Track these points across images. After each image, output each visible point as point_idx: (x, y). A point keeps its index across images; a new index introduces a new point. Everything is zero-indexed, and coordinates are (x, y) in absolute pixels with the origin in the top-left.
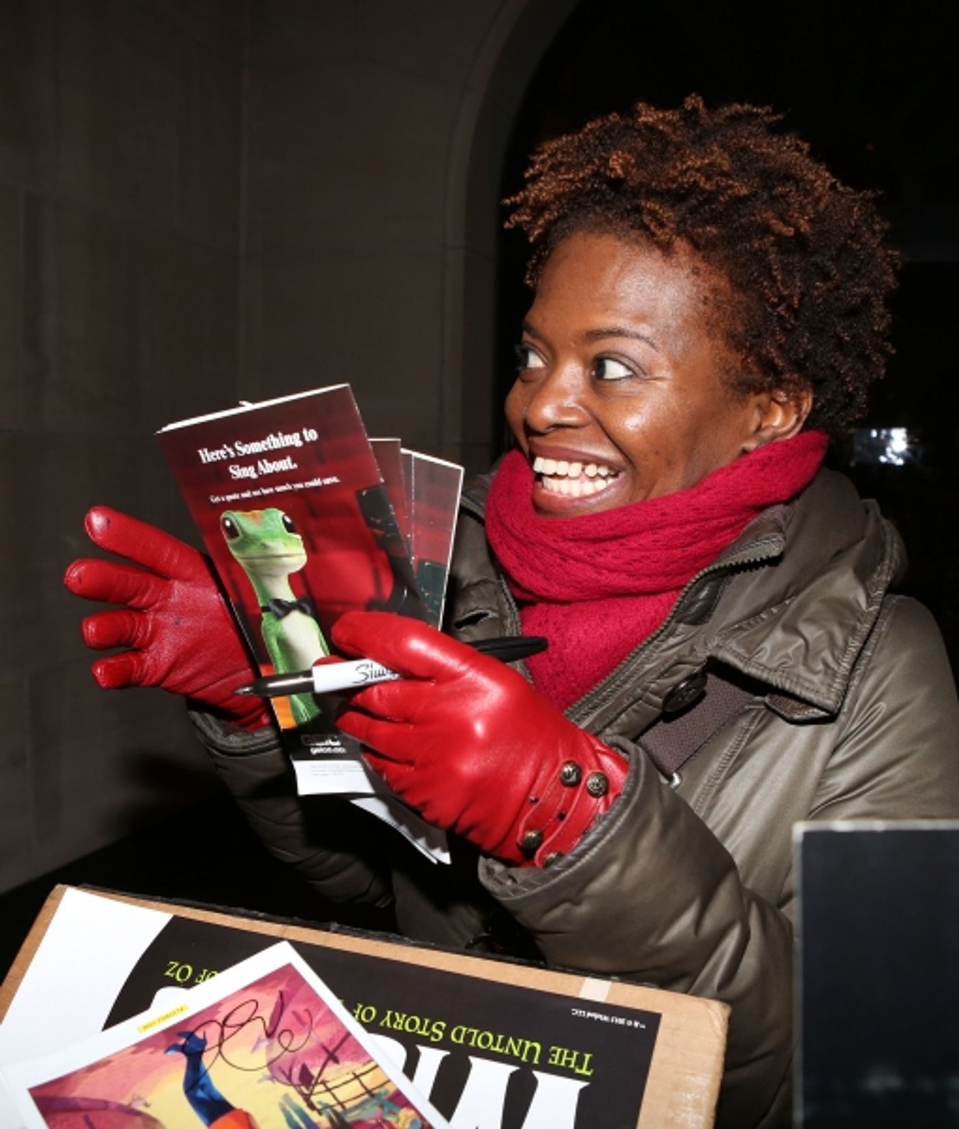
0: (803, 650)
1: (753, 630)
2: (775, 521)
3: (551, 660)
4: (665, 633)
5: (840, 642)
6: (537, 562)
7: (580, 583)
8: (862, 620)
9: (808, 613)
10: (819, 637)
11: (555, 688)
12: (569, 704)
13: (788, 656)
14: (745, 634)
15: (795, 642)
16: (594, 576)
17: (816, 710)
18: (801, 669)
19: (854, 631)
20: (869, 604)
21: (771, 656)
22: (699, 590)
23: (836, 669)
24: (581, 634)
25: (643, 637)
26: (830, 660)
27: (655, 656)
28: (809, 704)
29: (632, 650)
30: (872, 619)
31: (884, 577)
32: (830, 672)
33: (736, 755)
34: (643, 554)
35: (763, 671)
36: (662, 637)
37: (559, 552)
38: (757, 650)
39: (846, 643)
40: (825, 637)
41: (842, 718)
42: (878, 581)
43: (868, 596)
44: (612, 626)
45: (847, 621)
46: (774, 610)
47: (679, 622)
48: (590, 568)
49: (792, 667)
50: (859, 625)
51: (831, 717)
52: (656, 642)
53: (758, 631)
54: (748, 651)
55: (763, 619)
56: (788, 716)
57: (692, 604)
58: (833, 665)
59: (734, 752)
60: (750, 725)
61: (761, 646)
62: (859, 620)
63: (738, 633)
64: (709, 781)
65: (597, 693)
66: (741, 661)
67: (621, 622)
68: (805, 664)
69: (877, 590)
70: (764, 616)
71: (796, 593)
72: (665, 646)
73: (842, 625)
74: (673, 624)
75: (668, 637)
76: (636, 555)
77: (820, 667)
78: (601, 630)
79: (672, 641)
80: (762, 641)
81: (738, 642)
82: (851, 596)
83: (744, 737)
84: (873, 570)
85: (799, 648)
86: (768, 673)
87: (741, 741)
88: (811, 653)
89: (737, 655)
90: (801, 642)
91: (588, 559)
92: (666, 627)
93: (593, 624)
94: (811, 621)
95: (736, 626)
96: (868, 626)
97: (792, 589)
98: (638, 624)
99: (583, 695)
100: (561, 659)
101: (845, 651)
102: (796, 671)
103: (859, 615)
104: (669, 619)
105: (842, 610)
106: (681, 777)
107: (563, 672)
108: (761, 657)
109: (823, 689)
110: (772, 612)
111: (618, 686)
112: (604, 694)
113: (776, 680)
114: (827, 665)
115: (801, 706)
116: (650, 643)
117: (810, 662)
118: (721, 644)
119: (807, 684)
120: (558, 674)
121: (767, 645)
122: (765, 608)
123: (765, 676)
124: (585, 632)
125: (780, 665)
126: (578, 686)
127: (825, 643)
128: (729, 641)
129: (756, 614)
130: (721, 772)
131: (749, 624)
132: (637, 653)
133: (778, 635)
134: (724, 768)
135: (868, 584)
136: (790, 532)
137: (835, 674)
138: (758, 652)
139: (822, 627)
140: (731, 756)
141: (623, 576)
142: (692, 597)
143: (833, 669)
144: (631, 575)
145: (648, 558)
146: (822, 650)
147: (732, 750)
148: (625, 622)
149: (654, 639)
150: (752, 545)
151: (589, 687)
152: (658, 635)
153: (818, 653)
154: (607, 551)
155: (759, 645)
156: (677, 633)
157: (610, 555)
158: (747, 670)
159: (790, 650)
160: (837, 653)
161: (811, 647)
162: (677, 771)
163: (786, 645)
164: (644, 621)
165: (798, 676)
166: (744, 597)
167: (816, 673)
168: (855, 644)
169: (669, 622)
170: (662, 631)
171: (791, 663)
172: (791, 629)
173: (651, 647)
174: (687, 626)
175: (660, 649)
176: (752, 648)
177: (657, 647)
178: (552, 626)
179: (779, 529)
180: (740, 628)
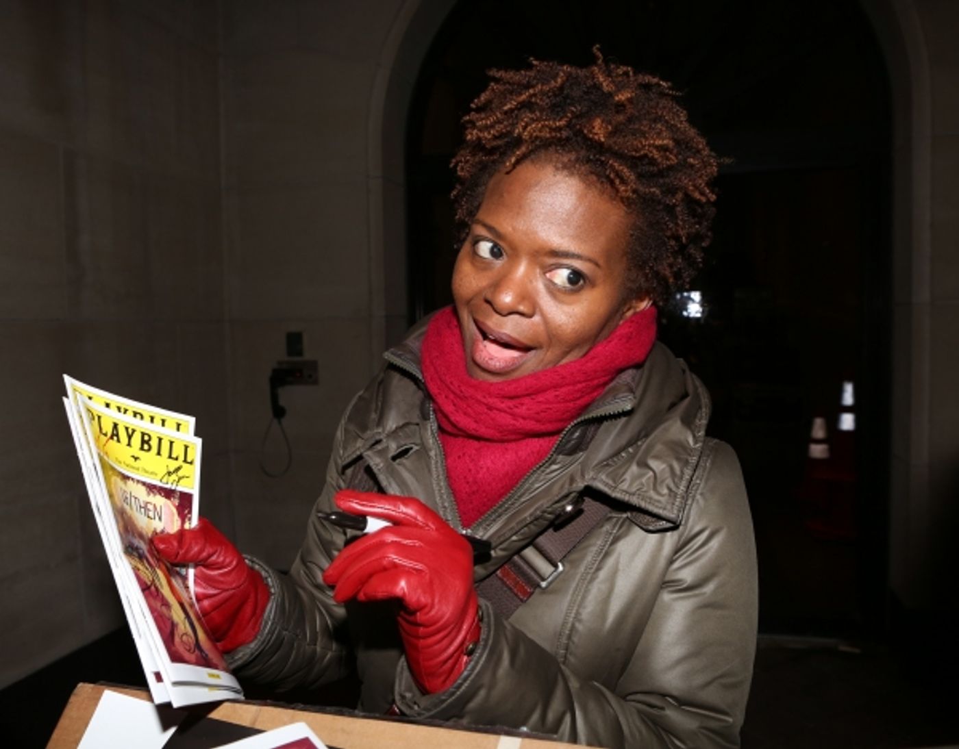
0: (652, 479)
1: (617, 466)
2: (628, 384)
3: (468, 483)
4: (550, 462)
5: (678, 471)
6: (469, 410)
7: (500, 426)
8: (692, 454)
9: (654, 452)
10: (663, 469)
11: (471, 503)
12: (482, 514)
13: (642, 484)
14: (611, 469)
15: (648, 473)
16: (513, 422)
17: (664, 522)
18: (652, 493)
19: (686, 463)
20: (696, 442)
21: (631, 485)
22: (573, 433)
23: (676, 491)
24: (489, 463)
25: (533, 464)
26: (672, 486)
27: (542, 478)
28: (659, 518)
29: (525, 474)
30: (698, 453)
31: (702, 421)
32: (672, 494)
33: (604, 551)
34: (548, 406)
35: (625, 495)
36: (547, 465)
37: (486, 405)
38: (621, 480)
39: (682, 472)
40: (668, 470)
41: (681, 528)
42: (700, 425)
43: (694, 436)
44: (510, 456)
45: (682, 456)
46: (631, 450)
47: (559, 454)
48: (509, 416)
49: (645, 492)
50: (689, 458)
51: (675, 527)
52: (542, 469)
53: (620, 467)
54: (614, 481)
55: (623, 457)
56: (644, 527)
57: (569, 441)
58: (674, 489)
59: (602, 549)
60: (613, 530)
61: (623, 478)
62: (690, 455)
63: (607, 468)
64: (585, 570)
65: (501, 506)
66: (610, 489)
67: (516, 453)
68: (655, 489)
69: (699, 432)
70: (623, 454)
71: (647, 436)
72: (548, 471)
73: (678, 459)
74: (555, 455)
75: (551, 465)
76: (543, 406)
77: (665, 491)
78: (503, 460)
79: (554, 467)
80: (624, 473)
81: (607, 476)
82: (682, 438)
83: (609, 538)
84: (695, 416)
85: (649, 478)
86: (629, 496)
87: (606, 541)
88: (659, 481)
89: (606, 484)
90: (651, 473)
91: (508, 410)
92: (550, 459)
93: (498, 455)
94: (657, 457)
95: (605, 463)
96: (695, 458)
97: (643, 434)
98: (529, 455)
99: (491, 507)
100: (475, 482)
101: (681, 478)
102: (648, 494)
103: (689, 452)
104: (551, 453)
105: (677, 450)
106: (563, 565)
107: (477, 491)
108: (623, 485)
109: (669, 507)
110: (629, 452)
111: (516, 500)
112: (506, 506)
113: (635, 501)
114: (670, 489)
115: (654, 519)
116: (538, 469)
117: (658, 488)
118: (594, 477)
119: (657, 504)
120: (474, 493)
121: (628, 476)
122: (624, 448)
123: (626, 498)
124: (492, 462)
125: (638, 490)
126: (489, 500)
127: (667, 474)
128: (600, 474)
129: (617, 453)
130: (593, 564)
131: (614, 462)
132: (529, 476)
133: (634, 468)
134: (595, 560)
135: (693, 427)
136: (639, 392)
137: (676, 494)
138: (622, 482)
139: (664, 462)
140: (600, 553)
141: (533, 422)
142: (569, 437)
143: (674, 492)
144: (538, 421)
145: (551, 409)
146: (666, 479)
147: (601, 547)
148: (520, 453)
149: (541, 466)
150: (613, 402)
151: (496, 501)
152: (544, 464)
153: (663, 481)
154: (522, 404)
155: (621, 477)
156: (558, 461)
157: (524, 407)
158: (614, 495)
159: (644, 480)
160: (676, 480)
161: (658, 475)
162: (561, 561)
163: (641, 476)
164: (533, 452)
165: (651, 498)
166: (609, 441)
167: (662, 495)
168: (688, 472)
169: (552, 455)
170: (547, 461)
171: (645, 489)
172: (644, 465)
173: (539, 472)
174: (564, 457)
175: (546, 472)
176: (617, 478)
177: (543, 472)
178: (468, 458)
179: (631, 391)
180: (608, 465)
